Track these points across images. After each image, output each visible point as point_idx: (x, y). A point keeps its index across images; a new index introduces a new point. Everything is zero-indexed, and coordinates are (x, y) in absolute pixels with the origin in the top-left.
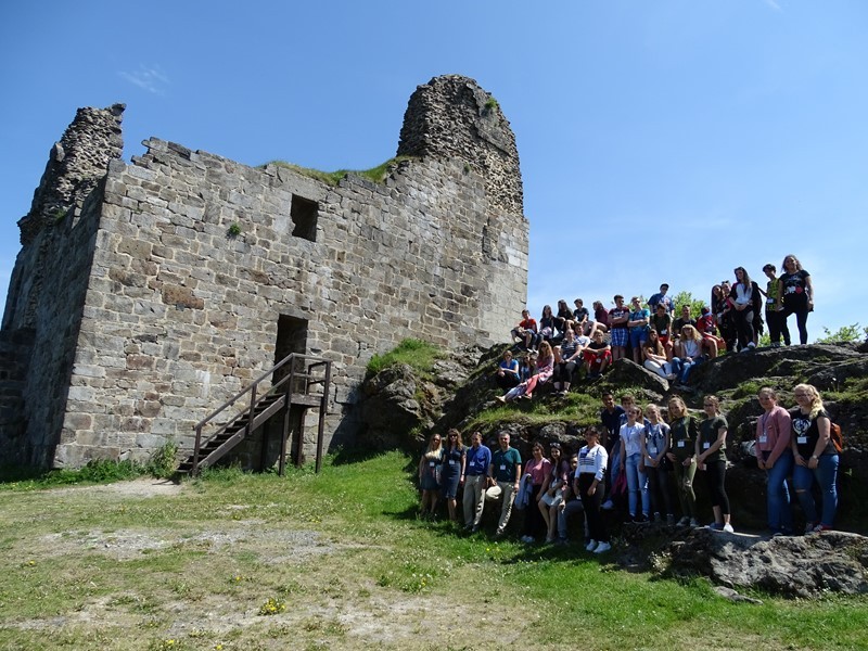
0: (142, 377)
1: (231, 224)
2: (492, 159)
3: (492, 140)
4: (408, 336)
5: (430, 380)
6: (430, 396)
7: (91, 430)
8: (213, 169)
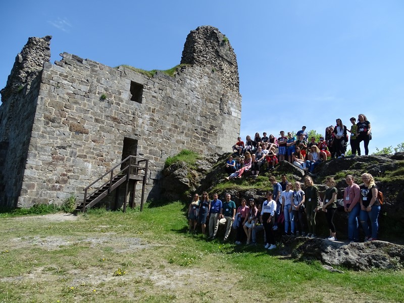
0: (59, 165)
1: (102, 94)
2: (225, 66)
3: (225, 57)
4: (185, 148)
5: (194, 169)
6: (194, 176)
7: (35, 190)
8: (93, 68)
